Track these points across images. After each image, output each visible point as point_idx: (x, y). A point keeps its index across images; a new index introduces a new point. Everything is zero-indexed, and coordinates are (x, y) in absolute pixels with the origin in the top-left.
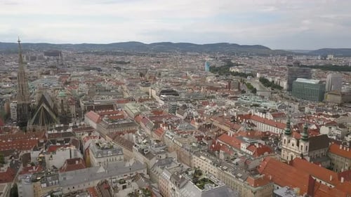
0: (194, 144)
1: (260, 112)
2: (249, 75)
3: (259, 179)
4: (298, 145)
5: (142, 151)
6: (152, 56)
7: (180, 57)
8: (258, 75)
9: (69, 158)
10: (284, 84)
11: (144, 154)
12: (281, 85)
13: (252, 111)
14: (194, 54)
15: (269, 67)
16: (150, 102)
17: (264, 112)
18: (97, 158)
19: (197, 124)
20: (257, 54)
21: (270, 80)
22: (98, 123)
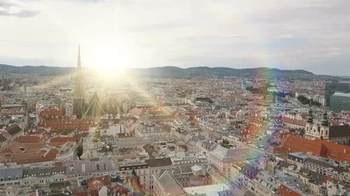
0: (224, 128)
1: (290, 114)
2: (287, 94)
3: (278, 148)
4: (319, 131)
5: (179, 130)
6: (188, 79)
7: (216, 79)
8: (297, 95)
9: (119, 132)
10: (323, 101)
11: (180, 132)
12: (320, 102)
13: (283, 114)
14: (231, 77)
15: (310, 89)
16: (186, 106)
17: (295, 114)
18: (142, 132)
19: (228, 120)
20: (299, 79)
21: (309, 98)
22: (141, 116)
